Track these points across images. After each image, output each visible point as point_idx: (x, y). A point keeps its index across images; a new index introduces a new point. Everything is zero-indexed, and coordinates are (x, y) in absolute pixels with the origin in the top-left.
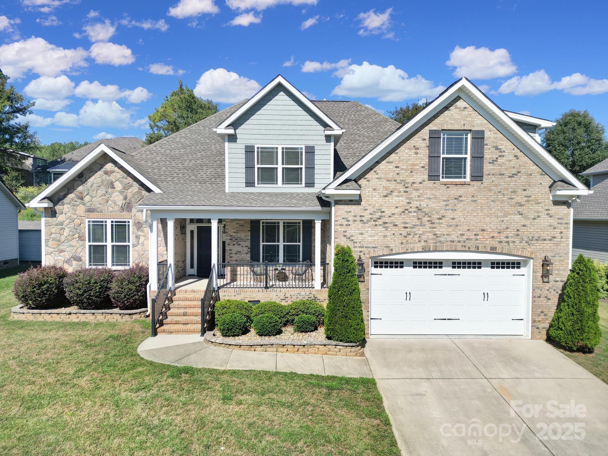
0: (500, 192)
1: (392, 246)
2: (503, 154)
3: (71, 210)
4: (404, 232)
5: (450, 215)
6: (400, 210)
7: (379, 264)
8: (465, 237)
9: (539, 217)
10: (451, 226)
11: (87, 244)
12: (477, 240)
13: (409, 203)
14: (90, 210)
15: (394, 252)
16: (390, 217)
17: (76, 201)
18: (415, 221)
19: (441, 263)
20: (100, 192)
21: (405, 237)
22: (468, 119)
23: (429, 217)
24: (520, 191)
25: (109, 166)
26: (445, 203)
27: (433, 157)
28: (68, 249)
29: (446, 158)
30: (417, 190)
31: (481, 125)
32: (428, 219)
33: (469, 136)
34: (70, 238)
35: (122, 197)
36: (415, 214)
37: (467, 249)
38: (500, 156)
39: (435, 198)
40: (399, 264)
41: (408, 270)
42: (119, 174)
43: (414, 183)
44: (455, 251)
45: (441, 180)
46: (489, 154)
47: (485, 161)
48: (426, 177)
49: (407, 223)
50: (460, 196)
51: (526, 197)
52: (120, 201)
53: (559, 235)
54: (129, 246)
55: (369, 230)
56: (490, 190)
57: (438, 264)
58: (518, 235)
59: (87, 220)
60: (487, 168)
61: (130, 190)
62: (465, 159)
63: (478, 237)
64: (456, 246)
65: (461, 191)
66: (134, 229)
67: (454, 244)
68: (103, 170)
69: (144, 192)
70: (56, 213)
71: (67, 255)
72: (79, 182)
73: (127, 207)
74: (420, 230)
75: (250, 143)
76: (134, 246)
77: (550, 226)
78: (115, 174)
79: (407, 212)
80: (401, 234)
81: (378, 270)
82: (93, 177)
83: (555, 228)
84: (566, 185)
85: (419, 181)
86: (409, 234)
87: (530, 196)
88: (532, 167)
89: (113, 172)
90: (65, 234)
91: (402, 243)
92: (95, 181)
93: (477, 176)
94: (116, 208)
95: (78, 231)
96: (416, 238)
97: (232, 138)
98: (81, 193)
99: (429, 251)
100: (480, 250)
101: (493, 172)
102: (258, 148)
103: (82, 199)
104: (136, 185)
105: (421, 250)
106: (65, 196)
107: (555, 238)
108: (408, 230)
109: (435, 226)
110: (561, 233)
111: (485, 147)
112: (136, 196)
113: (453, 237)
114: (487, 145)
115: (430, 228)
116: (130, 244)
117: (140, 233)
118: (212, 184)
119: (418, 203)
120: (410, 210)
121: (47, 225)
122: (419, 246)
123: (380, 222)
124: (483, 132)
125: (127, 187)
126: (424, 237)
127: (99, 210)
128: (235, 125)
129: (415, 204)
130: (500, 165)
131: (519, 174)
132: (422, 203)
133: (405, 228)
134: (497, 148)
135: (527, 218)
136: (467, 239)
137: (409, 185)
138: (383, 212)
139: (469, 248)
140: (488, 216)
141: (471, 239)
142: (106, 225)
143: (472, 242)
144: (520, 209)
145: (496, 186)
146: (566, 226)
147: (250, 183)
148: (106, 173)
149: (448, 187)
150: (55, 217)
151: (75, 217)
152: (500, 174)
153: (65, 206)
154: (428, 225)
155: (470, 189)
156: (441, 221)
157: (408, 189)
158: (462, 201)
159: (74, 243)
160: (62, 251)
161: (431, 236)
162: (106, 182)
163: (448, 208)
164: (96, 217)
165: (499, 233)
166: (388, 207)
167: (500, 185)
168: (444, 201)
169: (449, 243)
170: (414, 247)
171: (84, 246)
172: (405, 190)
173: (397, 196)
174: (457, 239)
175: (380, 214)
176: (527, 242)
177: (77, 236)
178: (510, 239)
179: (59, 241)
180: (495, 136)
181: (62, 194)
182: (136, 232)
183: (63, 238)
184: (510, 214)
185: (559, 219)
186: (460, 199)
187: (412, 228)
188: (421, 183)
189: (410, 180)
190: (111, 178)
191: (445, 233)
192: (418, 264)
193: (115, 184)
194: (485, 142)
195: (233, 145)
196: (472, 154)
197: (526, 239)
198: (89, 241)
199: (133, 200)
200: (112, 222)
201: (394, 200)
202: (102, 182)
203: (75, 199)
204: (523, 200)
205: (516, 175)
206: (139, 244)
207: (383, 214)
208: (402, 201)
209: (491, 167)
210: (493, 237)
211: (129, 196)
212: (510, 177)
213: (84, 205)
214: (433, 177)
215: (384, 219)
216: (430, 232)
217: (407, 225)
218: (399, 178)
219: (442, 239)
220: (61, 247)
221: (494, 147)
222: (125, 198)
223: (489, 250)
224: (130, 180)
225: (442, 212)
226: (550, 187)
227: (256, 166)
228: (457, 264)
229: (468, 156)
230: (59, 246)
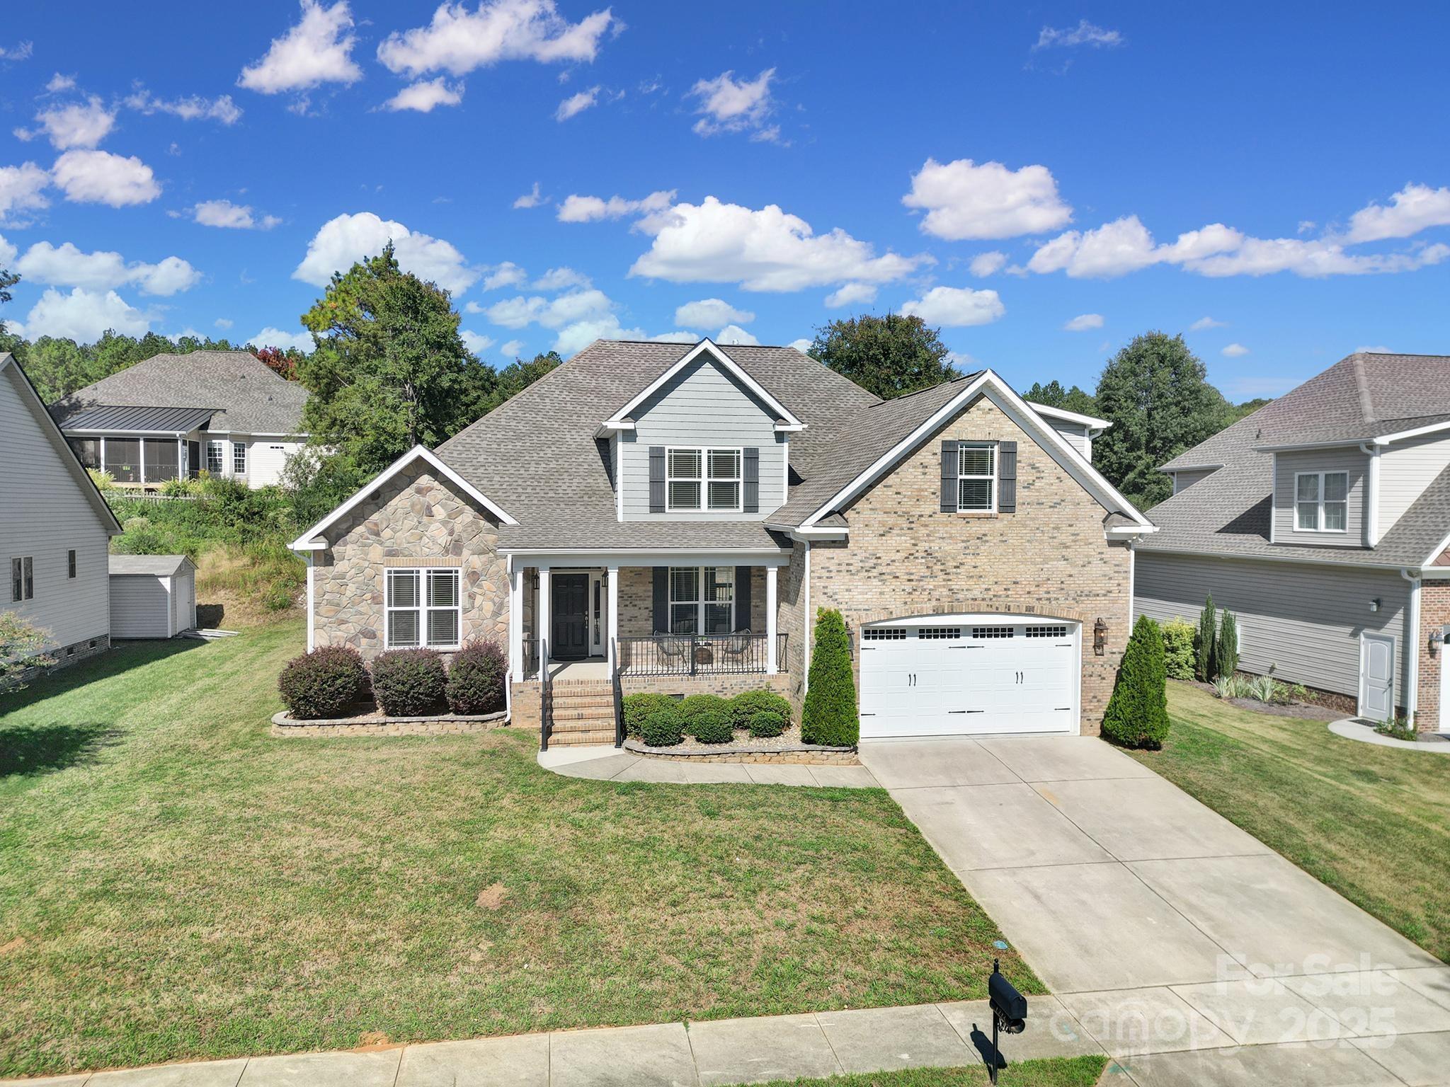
0: (1038, 529)
1: (892, 607)
2: (1042, 475)
3: (359, 552)
5: (970, 561)
6: (903, 554)
7: (871, 633)
8: (991, 593)
9: (1089, 563)
10: (972, 577)
11: (386, 609)
12: (1007, 596)
13: (915, 545)
14: (391, 553)
15: (894, 616)
16: (888, 565)
17: (368, 539)
18: (924, 571)
19: (958, 630)
20: (409, 523)
21: (910, 593)
22: (995, 425)
23: (943, 564)
24: (1064, 528)
25: (425, 480)
26: (964, 544)
27: (947, 480)
28: (353, 619)
29: (965, 480)
30: (926, 526)
31: (1012, 434)
32: (942, 567)
33: (996, 449)
34: (357, 599)
35: (446, 531)
36: (923, 561)
37: (994, 610)
38: (1038, 478)
39: (951, 538)
40: (900, 633)
41: (912, 641)
42: (442, 492)
43: (921, 516)
44: (979, 613)
45: (959, 511)
46: (1022, 475)
47: (1018, 484)
48: (938, 508)
49: (912, 574)
50: (985, 535)
51: (1073, 535)
52: (443, 538)
53: (1115, 588)
54: (456, 611)
55: (858, 583)
56: (1025, 526)
57: (953, 632)
58: (1062, 589)
59: (386, 570)
60: (1021, 494)
61: (459, 519)
62: (991, 481)
63: (1009, 593)
64: (979, 606)
65: (985, 527)
66: (465, 584)
67: (977, 602)
68: (414, 486)
69: (484, 524)
70: (332, 558)
71: (351, 629)
72: (373, 507)
73: (456, 547)
74: (929, 584)
75: (657, 442)
76: (465, 611)
77: (1105, 576)
78: (433, 492)
79: (912, 557)
80: (903, 590)
81: (871, 643)
82: (398, 498)
83: (1110, 579)
84: (1124, 519)
85: (929, 513)
86: (915, 590)
87: (1078, 535)
88: (1080, 494)
89: (430, 489)
90: (348, 593)
91: (906, 603)
92: (400, 505)
93: (1008, 506)
94: (437, 549)
95: (371, 587)
96: (925, 596)
97: (630, 436)
98: (376, 525)
99: (943, 614)
100: (1012, 611)
101: (1029, 500)
102: (670, 451)
103: (377, 534)
104: (469, 513)
105: (931, 612)
106: (348, 531)
107: (1110, 592)
108: (913, 583)
109: (950, 577)
110: (1119, 585)
111: (1018, 464)
112: (470, 529)
113: (975, 592)
114: (1020, 462)
115: (944, 580)
116: (459, 608)
117: (475, 589)
118: (586, 505)
119: (927, 544)
120: (917, 555)
121: (318, 578)
122: (928, 607)
123: (875, 572)
124: (1014, 444)
125: (454, 514)
126: (936, 594)
127: (407, 553)
128: (635, 415)
129: (923, 546)
130: (1038, 491)
131: (1063, 503)
132: (932, 545)
133: (909, 580)
134: (1033, 467)
135: (1074, 565)
136: (994, 596)
137: (915, 519)
138: (879, 558)
139: (997, 608)
140: (1022, 563)
141: (1000, 596)
142: (418, 578)
143: (1002, 599)
144: (1065, 552)
145: (1033, 519)
146: (1124, 575)
147: (657, 507)
148: (419, 491)
149: (968, 522)
150: (332, 564)
151: (366, 564)
152: (1038, 504)
153: (349, 547)
154: (941, 576)
155: (999, 525)
156: (958, 571)
157: (913, 525)
158: (987, 541)
159: (363, 607)
160: (343, 622)
161: (945, 592)
162: (419, 507)
163: (967, 552)
164: (401, 564)
165: (1038, 586)
166: (886, 551)
167: (1037, 519)
168: (963, 541)
169: (970, 602)
170: (922, 608)
171: (380, 612)
172: (909, 525)
173: (898, 535)
174: (981, 596)
175: (875, 561)
176: (1074, 599)
177: (368, 596)
178: (1052, 595)
179: (338, 605)
180: (1032, 449)
181: (344, 526)
182: (469, 587)
183: (344, 600)
184: (1052, 560)
185: (1116, 565)
186: (984, 538)
187: (920, 581)
188: (931, 516)
189: (917, 512)
190: (427, 499)
191: (965, 587)
192: (925, 633)
193: (433, 509)
194: (1018, 459)
195: (630, 446)
196: (1000, 475)
197: (1072, 594)
198: (390, 605)
199: (464, 535)
200: (429, 572)
201: (893, 540)
202: (413, 506)
203: (367, 534)
204: (1068, 539)
205: (1060, 504)
206: (473, 607)
207: (879, 561)
208: (905, 542)
209: (1026, 493)
210: (1029, 593)
211: (458, 528)
212: (1051, 507)
213: (381, 544)
214: (947, 507)
215: (880, 567)
216: (944, 586)
217: (912, 577)
218: (900, 510)
219: (960, 596)
220: (342, 616)
221: (1030, 465)
222: (451, 533)
223: (1023, 611)
224: (459, 503)
225: (961, 558)
226: (1104, 521)
227: (667, 480)
228: (979, 632)
229: (995, 478)
230: (334, 610)
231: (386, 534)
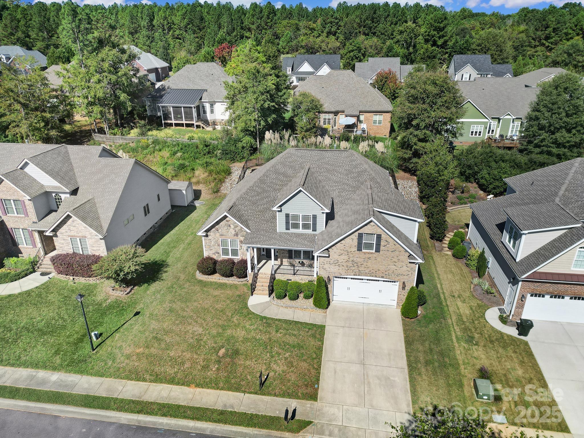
0: (387, 257)
1: (342, 273)
2: (389, 243)
3: (214, 234)
4: (347, 268)
5: (365, 264)
6: (345, 261)
7: (337, 277)
8: (371, 272)
9: (402, 267)
10: (365, 268)
11: (221, 247)
13: (349, 258)
14: (221, 235)
15: (342, 275)
16: (341, 263)
18: (351, 265)
19: (362, 279)
20: (224, 228)
21: (347, 270)
22: (375, 230)
23: (357, 264)
25: (228, 219)
27: (359, 243)
28: (214, 249)
29: (366, 243)
30: (353, 254)
31: (380, 232)
33: (375, 236)
34: (214, 245)
35: (234, 231)
36: (351, 263)
38: (387, 244)
39: (360, 257)
40: (345, 278)
42: (232, 222)
43: (351, 251)
44: (367, 276)
45: (363, 250)
46: (383, 243)
47: (381, 245)
48: (356, 249)
50: (370, 258)
52: (233, 232)
54: (238, 250)
55: (332, 267)
56: (383, 256)
58: (393, 273)
59: (220, 239)
60: (382, 248)
62: (373, 243)
63: (377, 272)
65: (370, 256)
67: (366, 274)
68: (226, 220)
70: (208, 235)
71: (213, 251)
72: (216, 224)
73: (236, 235)
74: (353, 268)
75: (287, 212)
76: (240, 250)
77: (407, 270)
80: (345, 269)
81: (337, 279)
82: (222, 222)
84: (414, 258)
87: (399, 259)
88: (401, 249)
89: (230, 221)
90: (212, 243)
91: (346, 272)
92: (223, 224)
93: (378, 250)
94: (232, 235)
96: (351, 271)
98: (217, 228)
99: (356, 276)
101: (384, 250)
102: (291, 215)
103: (218, 231)
104: (239, 227)
106: (211, 229)
109: (359, 267)
111: (382, 240)
113: (366, 271)
117: (242, 245)
119: (353, 259)
120: (349, 261)
121: (205, 240)
122: (352, 274)
123: (337, 264)
124: (381, 235)
125: (236, 227)
126: (355, 271)
127: (225, 235)
128: (281, 206)
129: (351, 259)
130: (387, 247)
131: (395, 251)
134: (386, 241)
135: (397, 267)
137: (349, 252)
139: (373, 276)
140: (381, 265)
142: (228, 241)
144: (395, 264)
145: (385, 254)
146: (414, 271)
147: (287, 229)
149: (366, 254)
150: (208, 237)
151: (216, 237)
152: (387, 251)
153: (212, 233)
154: (356, 267)
155: (374, 255)
156: (362, 266)
157: (349, 254)
159: (216, 247)
160: (211, 250)
161: (357, 271)
163: (365, 261)
164: (223, 237)
165: (386, 271)
166: (341, 259)
167: (387, 254)
168: (363, 259)
170: (350, 274)
172: (347, 254)
173: (344, 256)
176: (397, 276)
177: (217, 244)
178: (390, 274)
179: (210, 246)
180: (386, 236)
182: (240, 244)
184: (391, 265)
185: (411, 268)
187: (350, 267)
188: (354, 252)
190: (229, 223)
191: (363, 270)
192: (353, 279)
193: (231, 225)
195: (280, 213)
197: (396, 274)
199: (239, 232)
200: (231, 240)
202: (226, 224)
203: (216, 231)
204: (396, 260)
206: (242, 249)
207: (338, 262)
208: (346, 258)
209: (384, 248)
210: (383, 273)
211: (237, 230)
212: (391, 252)
213: (219, 233)
214: (359, 249)
216: (357, 269)
217: (348, 266)
218: (345, 249)
219: (362, 272)
225: (362, 263)
226: (408, 256)
227: (290, 222)
228: (369, 280)
229: (375, 243)
230: (210, 248)
231: (220, 231)
